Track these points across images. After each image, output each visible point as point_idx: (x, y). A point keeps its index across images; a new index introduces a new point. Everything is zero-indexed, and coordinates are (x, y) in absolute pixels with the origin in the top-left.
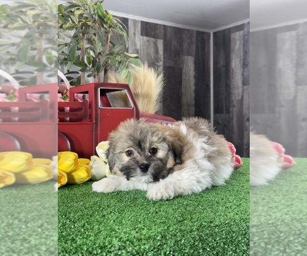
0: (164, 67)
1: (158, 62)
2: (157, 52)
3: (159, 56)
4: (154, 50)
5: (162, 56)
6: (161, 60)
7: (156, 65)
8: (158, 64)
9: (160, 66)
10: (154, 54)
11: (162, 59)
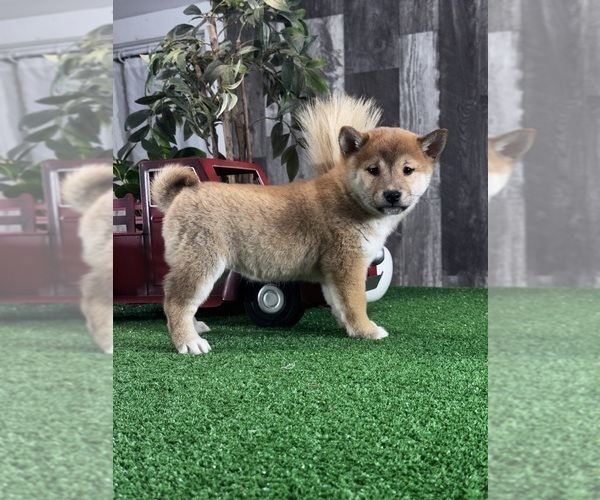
0: (346, 77)
1: (331, 69)
2: (328, 46)
3: (335, 55)
4: (322, 43)
5: (342, 54)
6: (339, 64)
7: (326, 77)
8: (333, 75)
9: (337, 79)
10: (320, 54)
11: (342, 61)
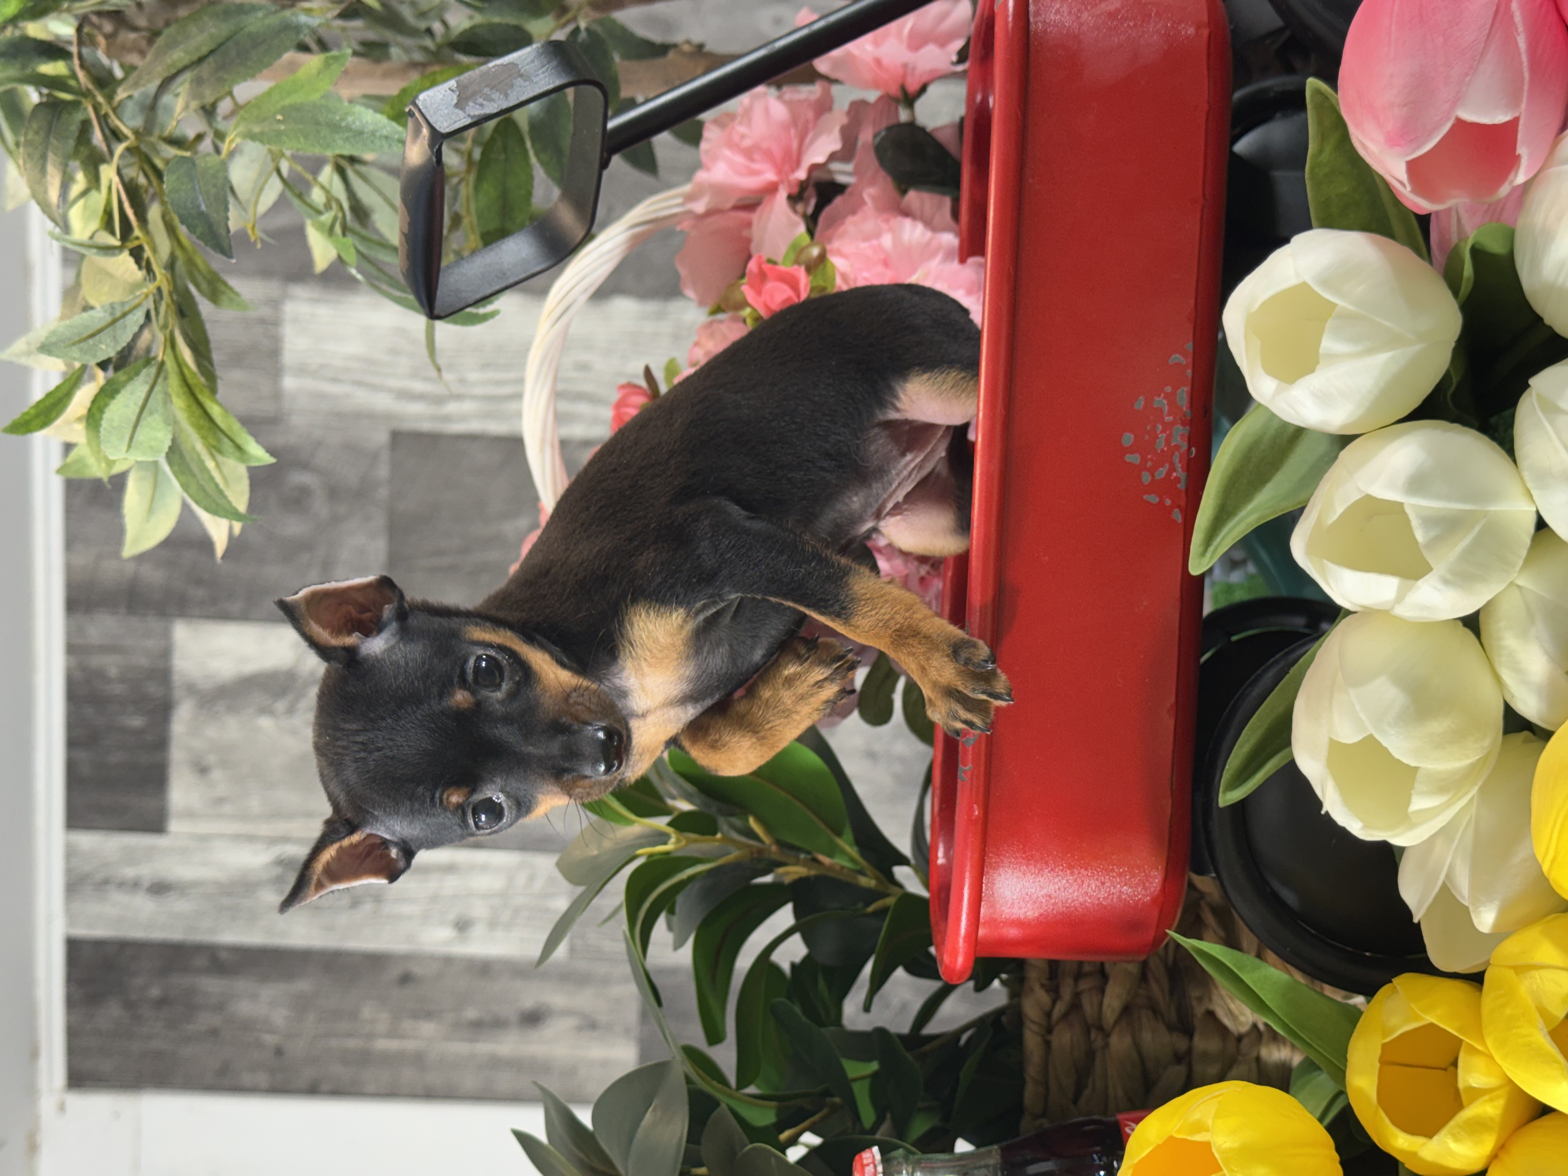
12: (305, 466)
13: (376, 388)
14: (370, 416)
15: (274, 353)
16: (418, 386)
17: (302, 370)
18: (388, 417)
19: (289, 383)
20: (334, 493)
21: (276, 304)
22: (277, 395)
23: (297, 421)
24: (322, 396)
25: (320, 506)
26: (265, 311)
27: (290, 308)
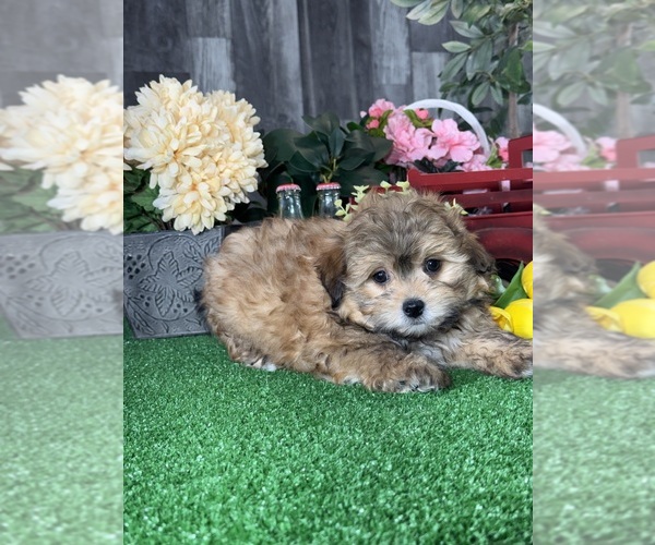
12: (174, 44)
13: (202, 67)
14: (193, 66)
15: (209, 36)
16: (205, 82)
17: (205, 44)
18: (194, 72)
19: (200, 40)
20: (167, 54)
21: (224, 36)
22: (196, 36)
23: (189, 42)
24: (198, 50)
25: (161, 49)
26: (222, 32)
27: (224, 40)
